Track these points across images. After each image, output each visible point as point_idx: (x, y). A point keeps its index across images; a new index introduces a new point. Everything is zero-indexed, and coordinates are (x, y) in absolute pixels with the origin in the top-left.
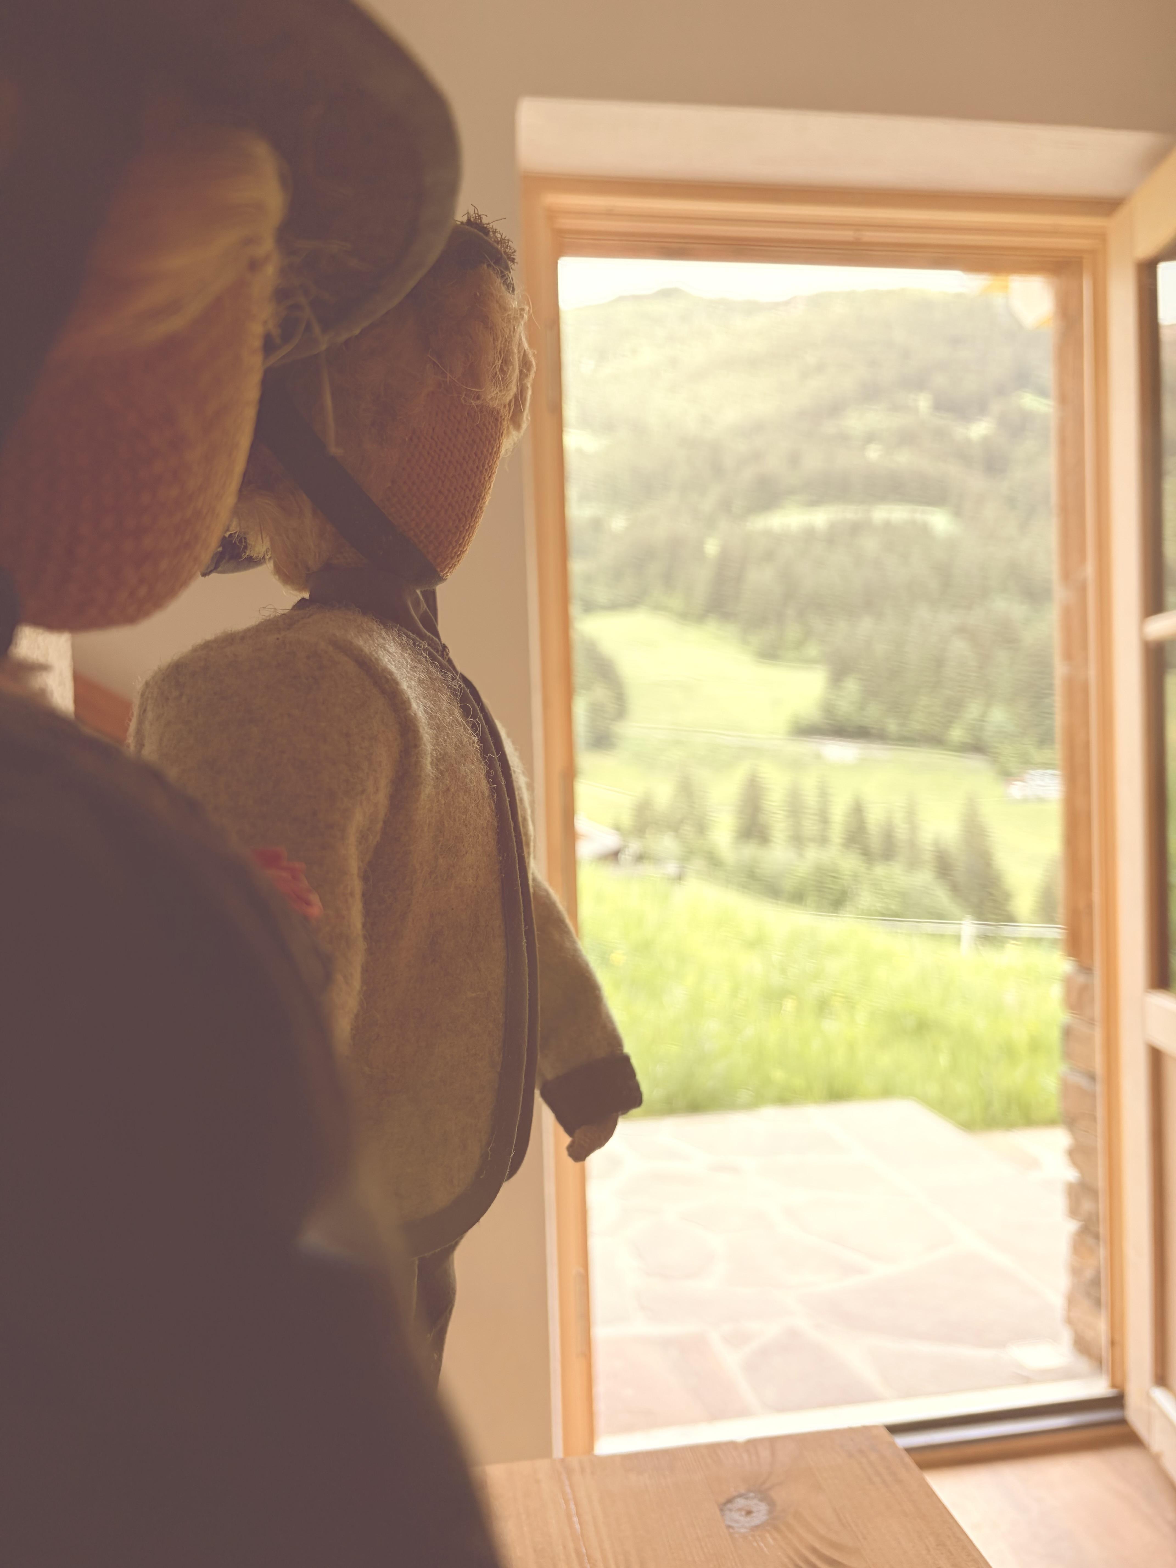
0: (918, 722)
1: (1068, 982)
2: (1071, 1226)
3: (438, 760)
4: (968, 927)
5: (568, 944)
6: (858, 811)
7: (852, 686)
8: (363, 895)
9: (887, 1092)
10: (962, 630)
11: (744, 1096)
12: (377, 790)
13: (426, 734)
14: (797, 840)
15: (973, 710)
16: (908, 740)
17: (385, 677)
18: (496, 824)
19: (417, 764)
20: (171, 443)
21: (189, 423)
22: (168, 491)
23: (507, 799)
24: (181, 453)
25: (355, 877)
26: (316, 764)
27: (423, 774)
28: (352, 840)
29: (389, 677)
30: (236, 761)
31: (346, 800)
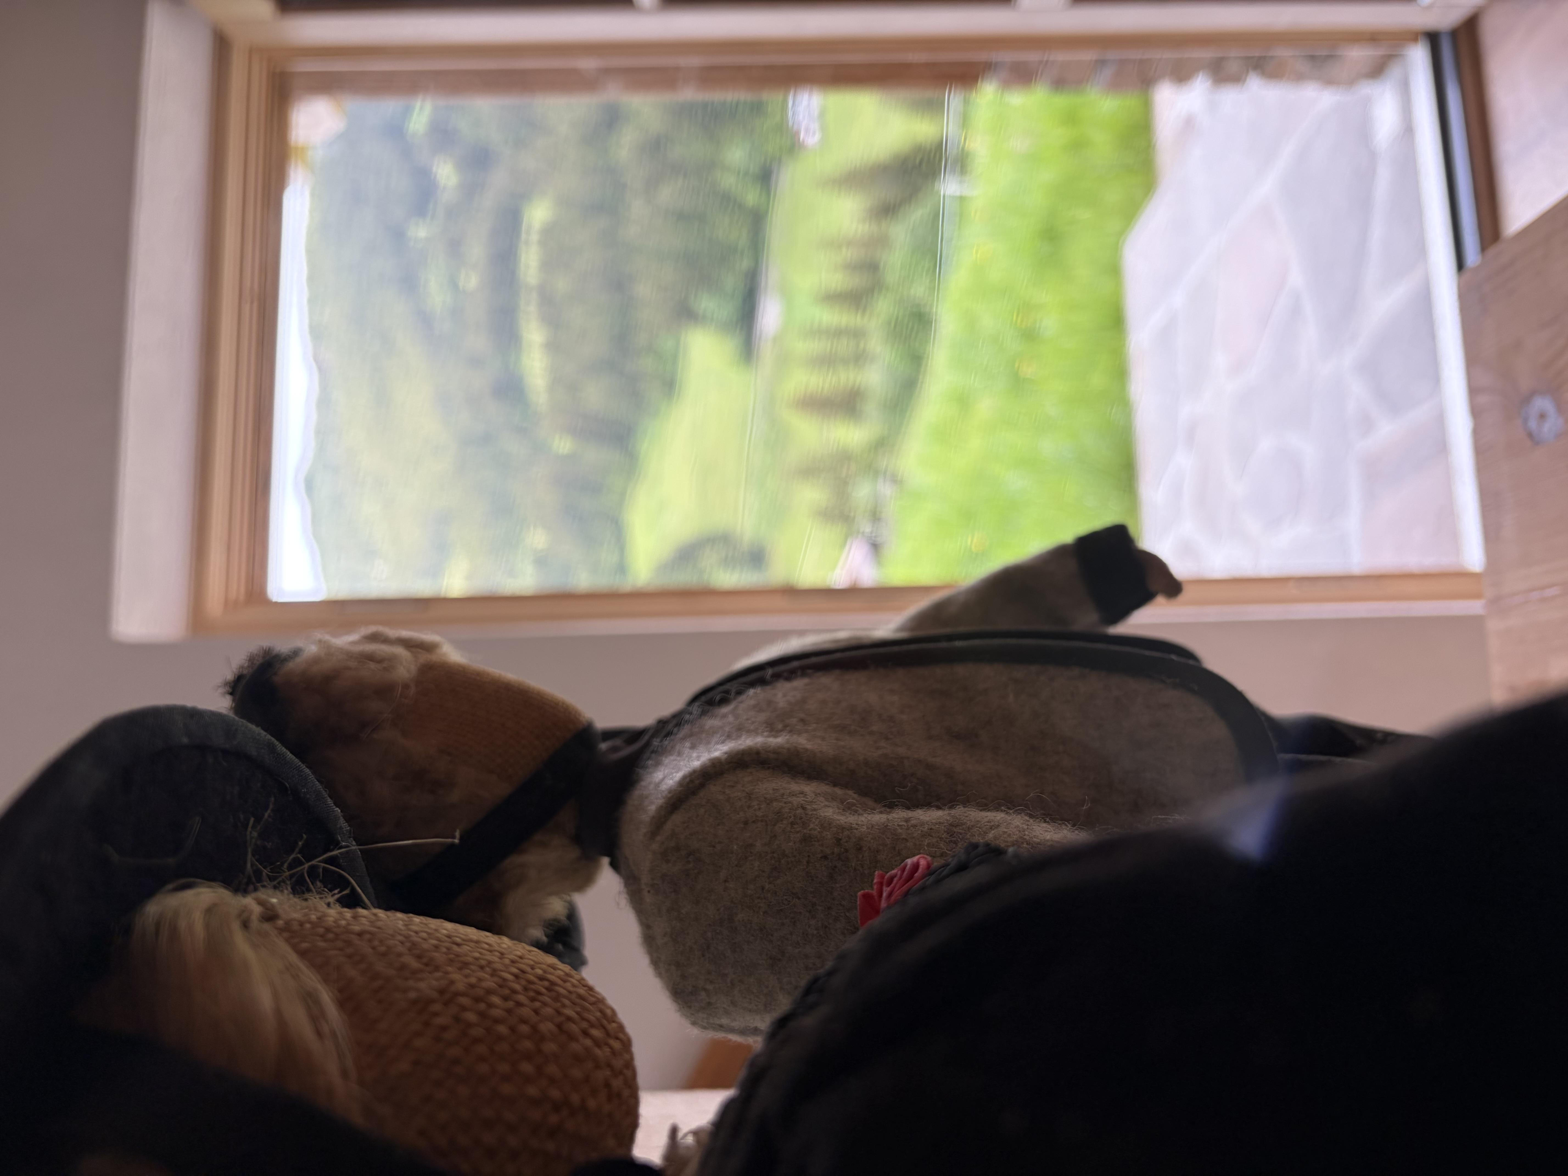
3: (772, 730)
4: (947, 186)
7: (706, 303)
8: (908, 808)
10: (649, 191)
11: (1118, 416)
13: (746, 742)
15: (728, 181)
17: (688, 783)
18: (837, 672)
19: (776, 751)
20: (446, 1004)
21: (428, 985)
22: (496, 1007)
23: (814, 660)
24: (457, 994)
25: (890, 817)
26: (775, 855)
27: (787, 746)
28: (850, 819)
29: (688, 780)
30: (772, 935)
31: (812, 826)
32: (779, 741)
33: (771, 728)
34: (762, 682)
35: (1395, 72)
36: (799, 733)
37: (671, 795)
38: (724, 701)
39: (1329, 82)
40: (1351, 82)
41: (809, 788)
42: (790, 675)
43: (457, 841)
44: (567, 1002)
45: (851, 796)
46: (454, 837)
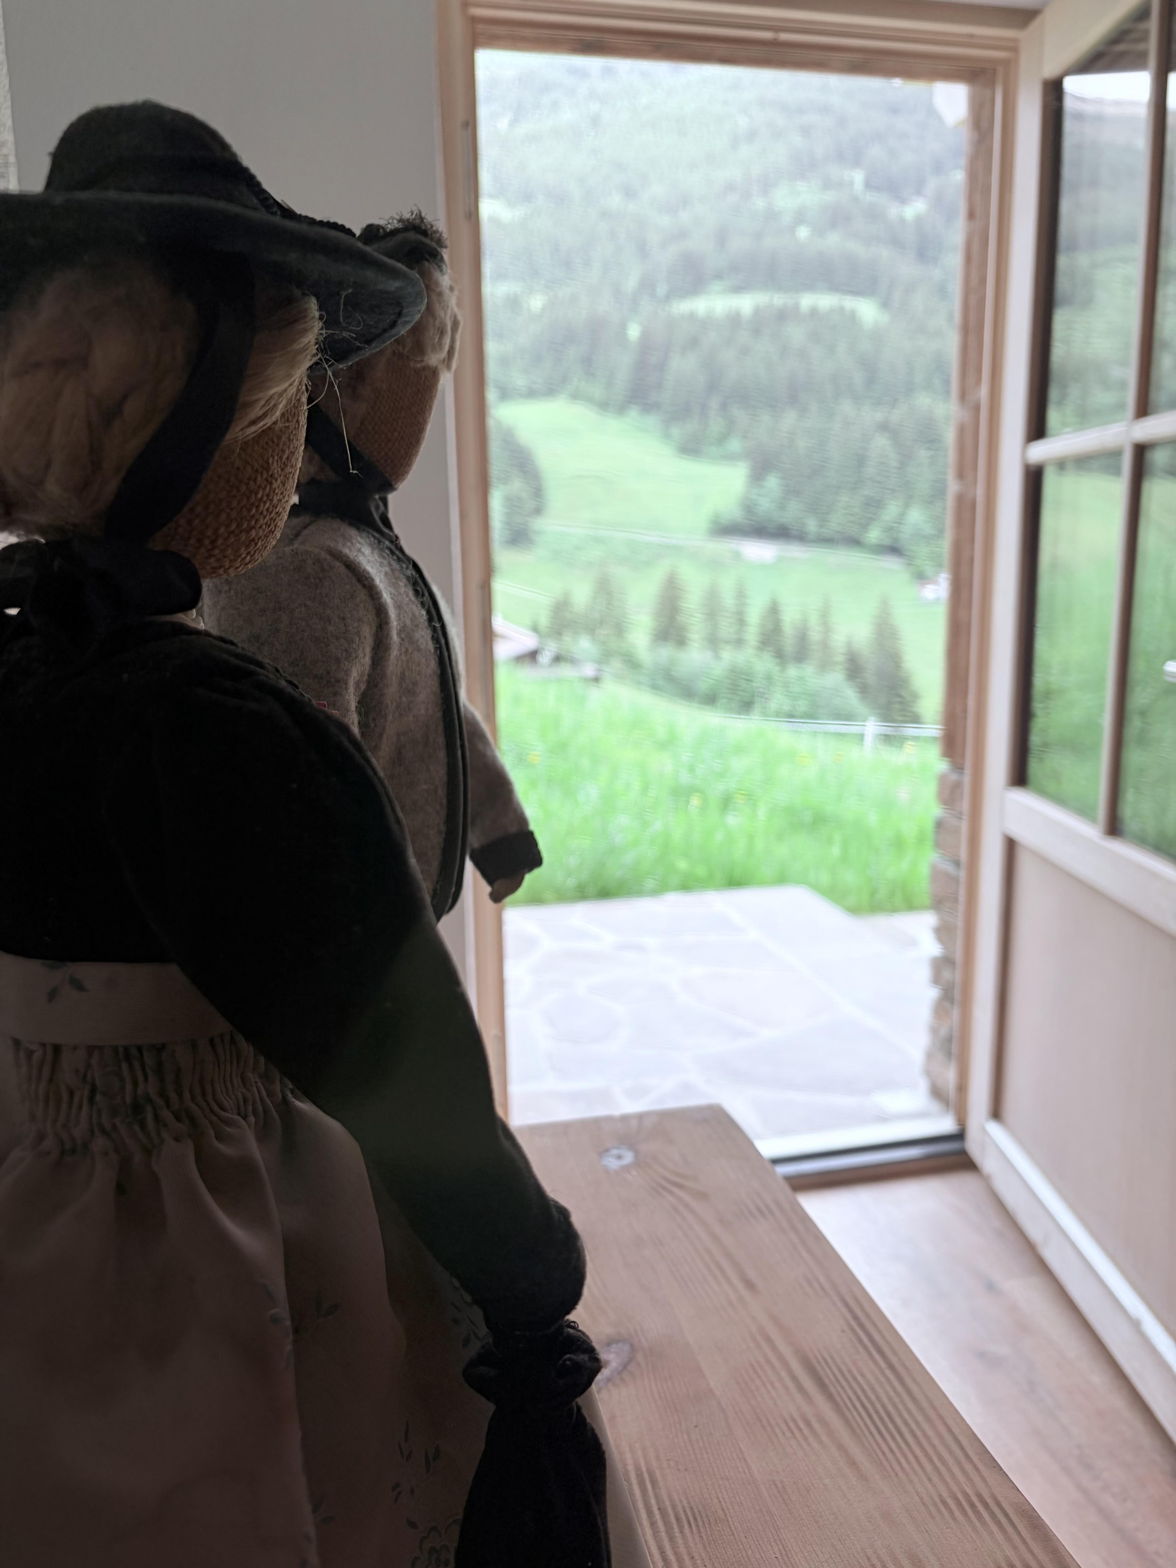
0: (836, 522)
1: (942, 779)
2: (932, 993)
3: (400, 631)
4: (872, 727)
5: (489, 753)
6: (774, 610)
7: (773, 482)
8: (359, 723)
9: (782, 879)
10: (884, 427)
11: (650, 884)
12: (365, 655)
13: (392, 613)
14: (713, 642)
15: (891, 510)
16: (826, 541)
17: (365, 576)
18: (439, 672)
19: (388, 636)
20: (266, 480)
21: (275, 468)
22: (264, 506)
23: (446, 654)
24: (271, 484)
25: (354, 713)
26: (326, 640)
27: (392, 642)
28: (351, 689)
29: (367, 576)
30: (274, 637)
31: (346, 664)
32: (395, 637)
33: (402, 630)
34: (430, 620)
35: (935, 1106)
36: (400, 650)
37: (357, 564)
38: (416, 592)
39: (930, 1056)
40: (928, 1073)
41: (367, 660)
42: (435, 639)
43: (351, 471)
44: (263, 542)
45: (363, 687)
46: (353, 470)
